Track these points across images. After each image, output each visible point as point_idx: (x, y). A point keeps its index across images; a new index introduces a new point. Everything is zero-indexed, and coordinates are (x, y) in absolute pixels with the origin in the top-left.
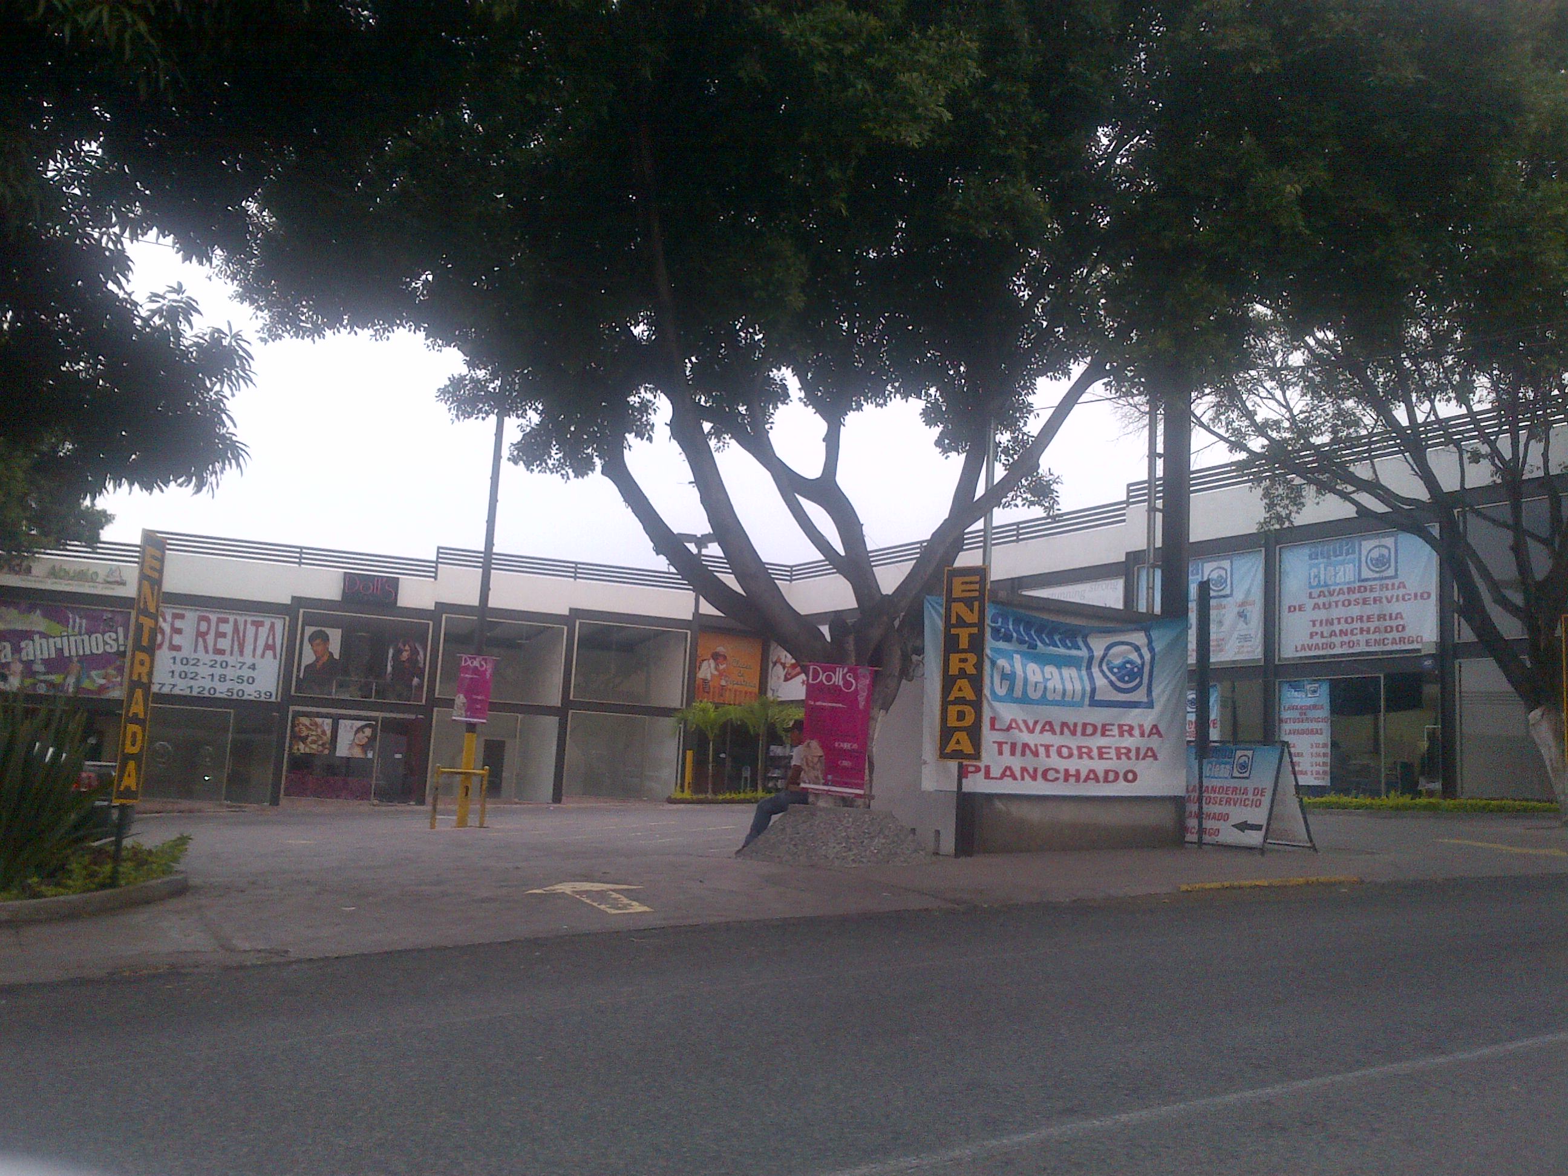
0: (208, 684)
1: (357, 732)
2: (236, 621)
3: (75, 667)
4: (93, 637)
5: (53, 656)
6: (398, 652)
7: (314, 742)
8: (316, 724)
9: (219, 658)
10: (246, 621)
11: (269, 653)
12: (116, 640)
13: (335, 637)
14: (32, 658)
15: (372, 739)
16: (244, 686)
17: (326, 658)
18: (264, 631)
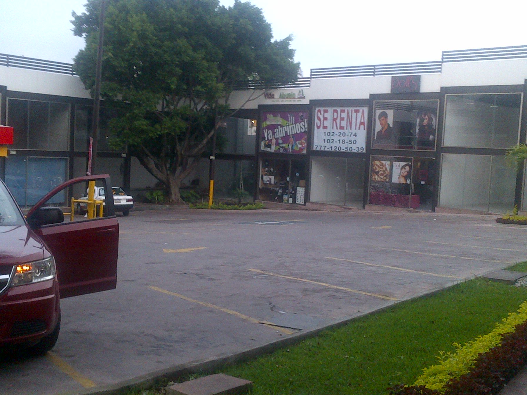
0: (338, 145)
1: (402, 169)
2: (348, 110)
3: (292, 140)
4: (297, 124)
6: (422, 120)
7: (382, 175)
8: (382, 164)
9: (342, 131)
10: (352, 110)
11: (362, 126)
12: (304, 126)
15: (409, 173)
16: (352, 145)
17: (386, 127)
18: (360, 114)
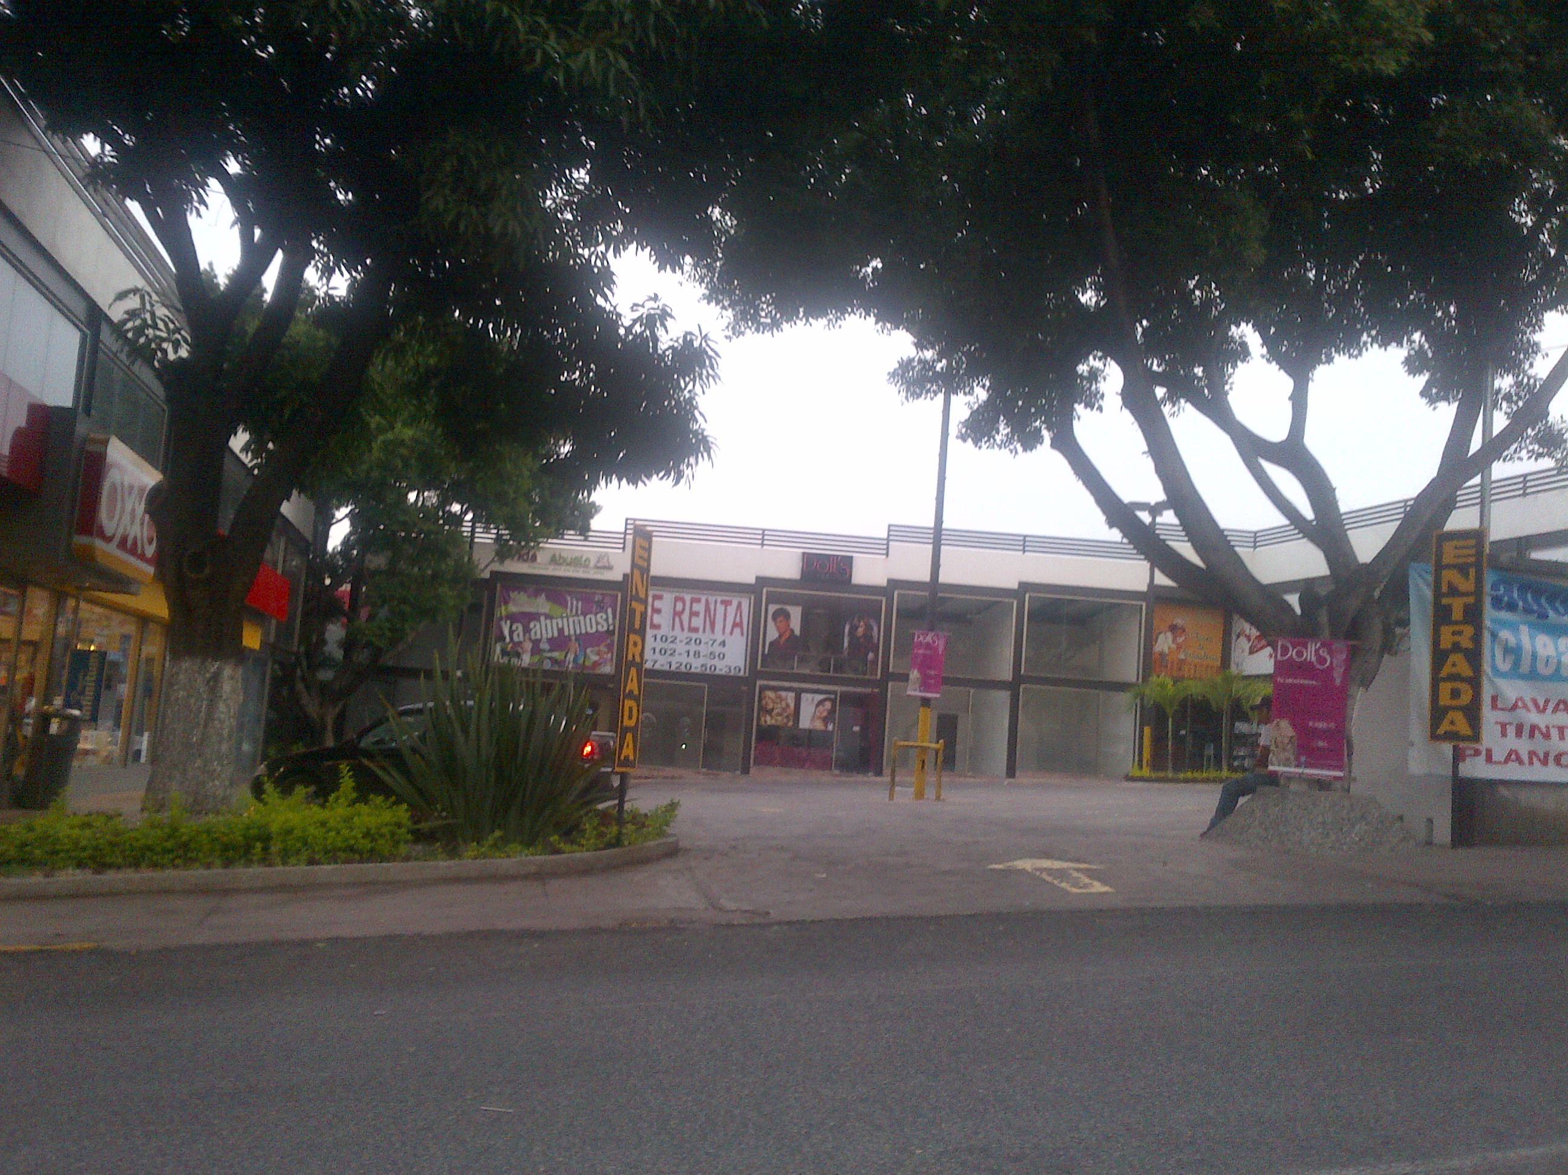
0: (684, 659)
1: (817, 705)
2: (707, 601)
3: (574, 646)
4: (588, 617)
5: (556, 634)
6: (854, 629)
7: (779, 714)
8: (780, 697)
9: (694, 636)
10: (716, 602)
11: (737, 631)
12: (607, 620)
13: (796, 614)
14: (538, 636)
15: (832, 711)
16: (716, 662)
17: (787, 634)
18: (731, 610)
